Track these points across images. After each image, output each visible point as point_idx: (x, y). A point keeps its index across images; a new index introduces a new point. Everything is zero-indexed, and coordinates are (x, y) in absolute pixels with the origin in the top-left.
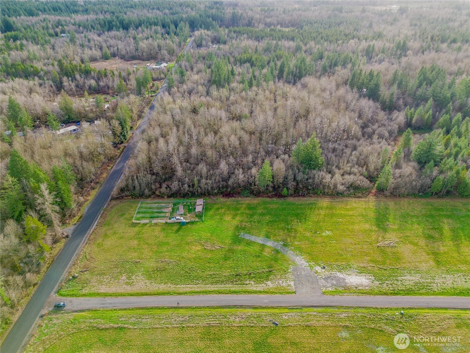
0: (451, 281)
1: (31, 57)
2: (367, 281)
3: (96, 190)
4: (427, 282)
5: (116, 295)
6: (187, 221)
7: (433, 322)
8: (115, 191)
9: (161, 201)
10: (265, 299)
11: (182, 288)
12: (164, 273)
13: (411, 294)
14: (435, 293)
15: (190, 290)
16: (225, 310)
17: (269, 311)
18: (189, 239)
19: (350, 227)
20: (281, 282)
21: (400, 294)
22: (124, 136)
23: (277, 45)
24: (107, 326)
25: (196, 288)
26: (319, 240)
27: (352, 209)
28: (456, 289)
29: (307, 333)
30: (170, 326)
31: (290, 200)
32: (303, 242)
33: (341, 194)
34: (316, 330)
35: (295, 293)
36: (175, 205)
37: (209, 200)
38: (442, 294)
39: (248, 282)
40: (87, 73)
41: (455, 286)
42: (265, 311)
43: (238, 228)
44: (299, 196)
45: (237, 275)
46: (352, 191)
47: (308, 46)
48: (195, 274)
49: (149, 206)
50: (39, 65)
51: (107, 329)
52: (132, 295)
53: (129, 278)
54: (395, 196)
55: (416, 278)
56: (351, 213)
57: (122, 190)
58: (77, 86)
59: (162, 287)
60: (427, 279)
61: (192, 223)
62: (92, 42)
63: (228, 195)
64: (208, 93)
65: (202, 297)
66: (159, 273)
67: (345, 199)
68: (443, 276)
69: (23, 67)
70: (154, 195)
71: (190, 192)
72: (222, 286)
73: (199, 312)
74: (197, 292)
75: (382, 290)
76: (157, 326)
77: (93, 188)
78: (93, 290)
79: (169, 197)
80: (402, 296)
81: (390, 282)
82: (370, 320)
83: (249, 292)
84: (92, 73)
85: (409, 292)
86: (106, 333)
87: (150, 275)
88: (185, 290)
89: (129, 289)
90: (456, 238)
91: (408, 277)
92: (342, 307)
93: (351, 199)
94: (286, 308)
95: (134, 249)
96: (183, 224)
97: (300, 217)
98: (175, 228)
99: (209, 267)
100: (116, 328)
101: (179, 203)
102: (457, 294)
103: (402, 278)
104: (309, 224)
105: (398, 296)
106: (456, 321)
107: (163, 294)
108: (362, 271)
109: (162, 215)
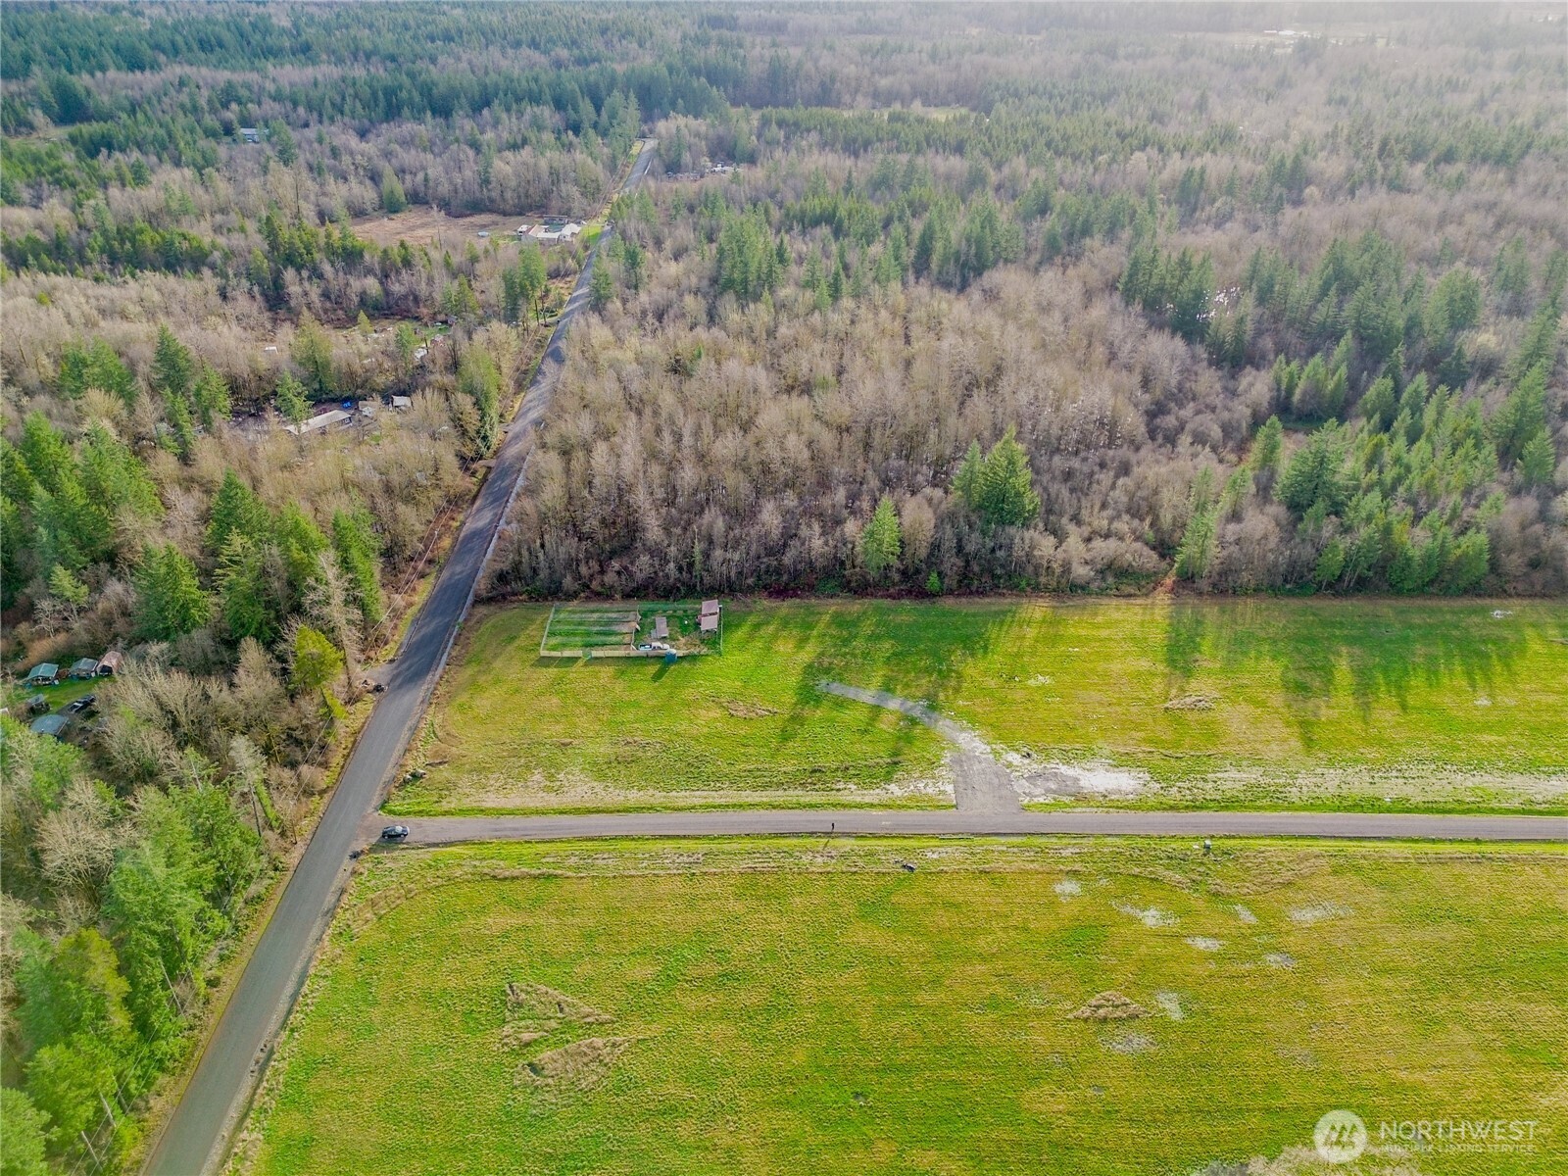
0: (1337, 782)
1: (174, 205)
2: (1132, 782)
3: (431, 579)
4: (1277, 785)
5: (525, 813)
6: (680, 653)
7: (1279, 863)
8: (481, 584)
9: (605, 605)
10: (884, 819)
11: (682, 797)
12: (635, 768)
13: (1234, 808)
14: (1291, 807)
15: (703, 801)
16: (788, 841)
17: (894, 842)
18: (688, 693)
20: (921, 785)
21: (1207, 808)
22: (485, 438)
23: (911, 169)
25: (716, 798)
26: (1019, 696)
27: (1108, 625)
28: (1344, 798)
29: (982, 886)
31: (949, 603)
32: (977, 701)
33: (1083, 588)
34: (1003, 880)
35: (955, 806)
36: (643, 615)
37: (732, 605)
38: (1312, 807)
39: (841, 785)
40: (350, 257)
41: (1344, 793)
42: (885, 842)
43: (812, 671)
44: (972, 593)
45: (814, 771)
46: (1110, 580)
47: (1006, 170)
48: (710, 768)
49: (576, 617)
50: (202, 234)
51: (517, 877)
52: (561, 813)
53: (551, 777)
54: (1223, 592)
55: (1252, 775)
56: (1104, 633)
57: (503, 578)
58: (326, 295)
59: (634, 797)
60: (1279, 777)
61: (692, 658)
62: (346, 159)
63: (780, 592)
64: (711, 317)
65: (732, 816)
66: (621, 767)
67: (1091, 600)
68: (1319, 771)
69: (158, 239)
70: (585, 590)
71: (684, 583)
72: (780, 793)
73: (734, 846)
74: (720, 806)
75: (1164, 800)
76: (633, 872)
77: (422, 576)
78: (466, 803)
80: (1211, 813)
81: (1187, 784)
82: (1131, 859)
83: (844, 806)
84: (367, 257)
85: (1229, 804)
86: (516, 885)
87: (601, 770)
88: (689, 802)
89: (553, 801)
90: (1364, 689)
91: (1233, 774)
92: (1066, 835)
93: (1107, 601)
94: (934, 837)
95: (553, 716)
96: (668, 660)
97: (973, 643)
98: (653, 669)
99: (743, 754)
100: (537, 877)
101: (653, 612)
102: (1347, 809)
103: (1219, 775)
104: (996, 660)
105: (1204, 813)
106: (1334, 861)
107: (639, 809)
108: (1122, 761)
109: (613, 639)
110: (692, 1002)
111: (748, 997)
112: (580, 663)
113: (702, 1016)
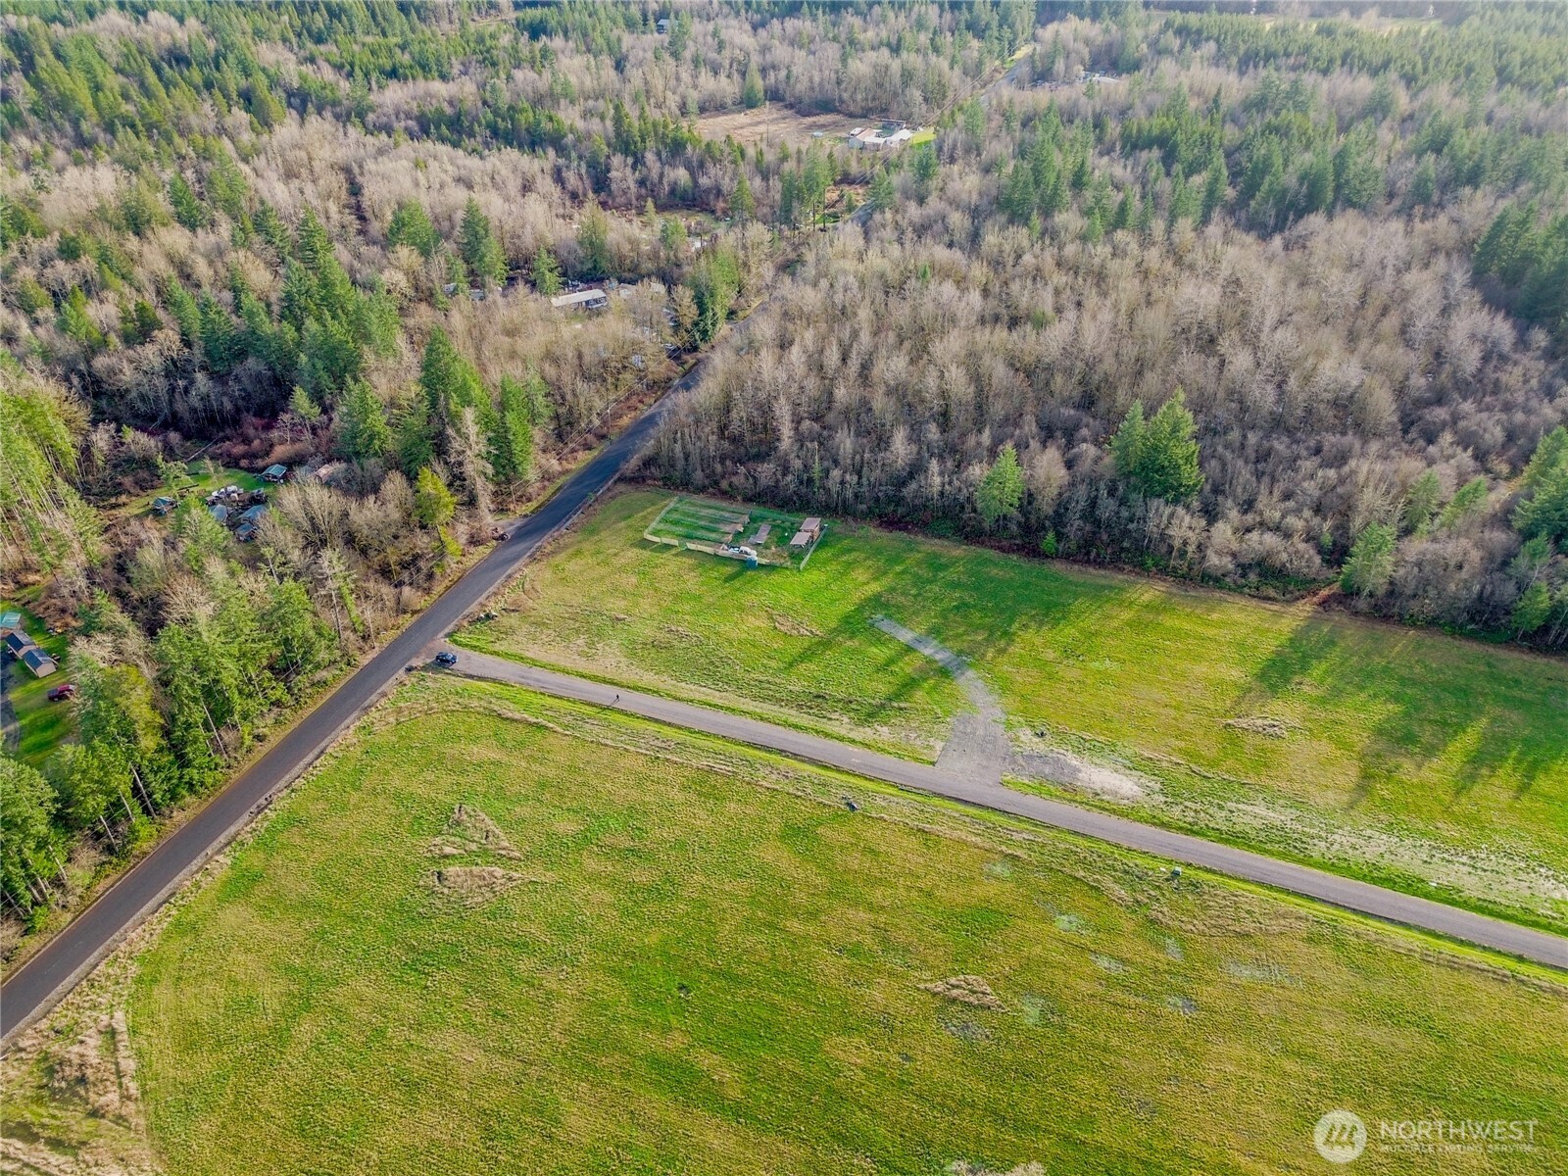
3: (596, 452)
5: (554, 669)
6: (764, 561)
7: (1248, 912)
9: (724, 504)
10: (855, 756)
11: (687, 690)
12: (664, 654)
15: (703, 698)
16: (757, 752)
17: (853, 780)
18: (748, 599)
19: (1181, 666)
20: (913, 735)
21: (1204, 835)
24: (517, 716)
25: (716, 698)
26: (1071, 674)
27: (1220, 624)
29: (912, 842)
30: (632, 749)
31: (1058, 567)
32: (1023, 670)
33: (1217, 580)
35: (934, 763)
36: (753, 520)
37: (839, 526)
39: (835, 716)
42: (844, 778)
43: (877, 602)
44: (1088, 562)
45: (818, 696)
46: (1253, 577)
48: (727, 670)
49: (693, 509)
51: (516, 721)
52: (583, 676)
53: (591, 645)
56: (1211, 632)
57: (648, 463)
59: (649, 679)
61: (770, 568)
63: (891, 523)
64: (975, 237)
65: (721, 717)
66: (653, 650)
67: (1217, 594)
70: (714, 487)
71: (800, 497)
72: (776, 708)
73: (702, 742)
74: (715, 706)
75: (1161, 816)
76: (609, 742)
77: (589, 448)
78: (514, 649)
79: (748, 500)
83: (827, 735)
86: (511, 727)
87: (635, 651)
88: (692, 696)
89: (582, 665)
91: (1258, 810)
92: (1030, 820)
93: (1237, 599)
94: (893, 785)
95: (624, 592)
96: (747, 565)
97: (1051, 611)
98: (729, 570)
99: (763, 665)
100: (531, 724)
101: (763, 519)
103: (1241, 805)
104: (1068, 632)
107: (646, 690)
108: (1139, 766)
109: (713, 536)
110: (591, 864)
111: (641, 876)
112: (674, 552)
113: (592, 878)
